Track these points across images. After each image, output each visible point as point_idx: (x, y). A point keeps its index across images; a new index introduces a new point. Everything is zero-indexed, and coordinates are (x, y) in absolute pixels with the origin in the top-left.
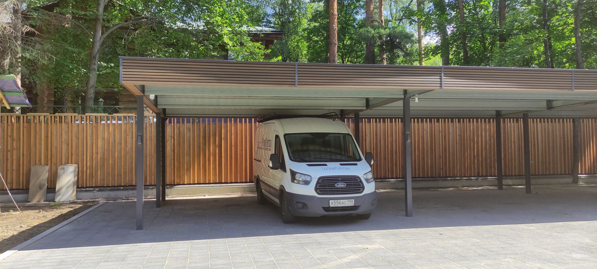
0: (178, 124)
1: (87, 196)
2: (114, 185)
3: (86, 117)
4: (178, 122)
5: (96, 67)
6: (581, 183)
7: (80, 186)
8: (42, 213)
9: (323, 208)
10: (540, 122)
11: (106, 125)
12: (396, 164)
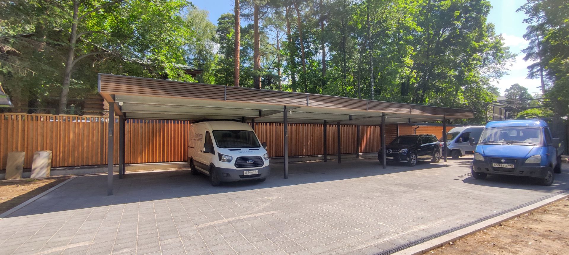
0: (134, 124)
1: (60, 173)
2: (83, 165)
3: (60, 117)
4: (134, 122)
5: (69, 82)
6: (360, 157)
7: (54, 166)
8: (20, 187)
9: (240, 176)
10: (343, 127)
11: (77, 123)
12: (272, 149)
